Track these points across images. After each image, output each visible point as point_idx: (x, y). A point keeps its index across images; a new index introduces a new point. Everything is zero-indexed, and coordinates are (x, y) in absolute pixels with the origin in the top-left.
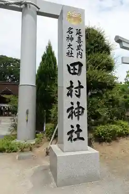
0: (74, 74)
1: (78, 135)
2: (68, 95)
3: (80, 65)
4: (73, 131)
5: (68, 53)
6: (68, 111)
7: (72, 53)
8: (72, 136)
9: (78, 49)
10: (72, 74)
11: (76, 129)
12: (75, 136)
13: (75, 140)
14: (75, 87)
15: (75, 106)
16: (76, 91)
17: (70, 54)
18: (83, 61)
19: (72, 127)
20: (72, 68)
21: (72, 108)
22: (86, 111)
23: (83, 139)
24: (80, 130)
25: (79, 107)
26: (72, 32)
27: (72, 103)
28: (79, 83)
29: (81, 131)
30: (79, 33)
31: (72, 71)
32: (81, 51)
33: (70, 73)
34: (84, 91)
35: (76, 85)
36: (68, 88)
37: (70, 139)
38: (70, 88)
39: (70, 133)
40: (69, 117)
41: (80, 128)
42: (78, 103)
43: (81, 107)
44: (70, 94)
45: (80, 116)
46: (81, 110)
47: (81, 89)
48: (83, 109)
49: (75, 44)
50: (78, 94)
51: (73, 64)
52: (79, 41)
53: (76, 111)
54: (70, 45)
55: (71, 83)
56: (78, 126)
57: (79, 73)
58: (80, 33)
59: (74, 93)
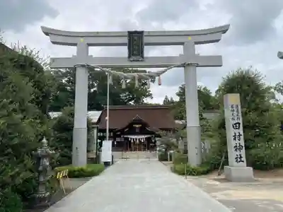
0: (236, 128)
1: (241, 160)
3: (239, 124)
5: (232, 119)
6: (234, 147)
7: (234, 118)
12: (239, 160)
18: (241, 122)
19: (237, 155)
20: (235, 126)
22: (244, 148)
23: (243, 162)
24: (241, 157)
26: (233, 107)
27: (236, 144)
28: (239, 133)
32: (239, 116)
33: (234, 128)
34: (242, 137)
35: (237, 134)
36: (233, 136)
37: (237, 161)
38: (235, 136)
39: (237, 158)
43: (241, 146)
44: (235, 139)
45: (241, 150)
49: (235, 113)
50: (239, 139)
51: (235, 124)
52: (238, 111)
54: (233, 114)
55: (235, 133)
57: (239, 128)
58: (237, 107)
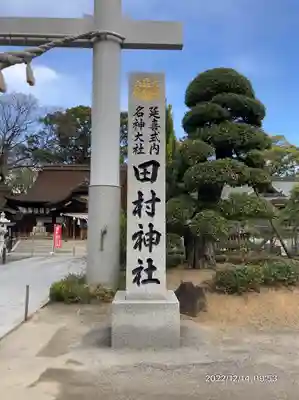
0: (146, 179)
1: (150, 275)
2: (135, 212)
3: (156, 164)
4: (141, 268)
5: (135, 149)
6: (134, 237)
7: (142, 148)
8: (140, 276)
9: (152, 140)
10: (142, 180)
11: (146, 265)
12: (144, 276)
13: (144, 282)
14: (146, 200)
15: (146, 230)
16: (148, 207)
17: (138, 150)
18: (161, 159)
19: (140, 262)
20: (141, 171)
21: (141, 232)
22: (163, 239)
23: (157, 281)
24: (152, 268)
25: (152, 232)
26: (142, 114)
27: (141, 226)
28: (153, 193)
29: (154, 268)
30: (154, 113)
31: (142, 177)
32: (157, 143)
33: (138, 179)
34: (161, 208)
35: (147, 196)
36: (134, 203)
37: (137, 280)
38: (138, 203)
39: (137, 271)
40: (135, 247)
41: (154, 264)
42: (151, 225)
43: (155, 232)
44: (137, 212)
45: (154, 246)
46: (155, 236)
47: (157, 204)
48: (159, 235)
49: (147, 132)
50: (150, 211)
51: (143, 166)
52: (155, 126)
53: (147, 237)
54: (139, 135)
55: (140, 194)
56: (150, 261)
57: (153, 179)
58: (156, 113)
59: (143, 212)
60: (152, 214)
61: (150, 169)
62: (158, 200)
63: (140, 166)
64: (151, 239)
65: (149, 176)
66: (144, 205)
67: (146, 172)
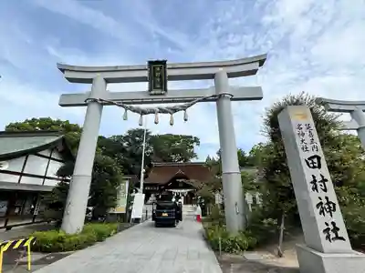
0: (314, 167)
1: (337, 235)
2: (313, 189)
3: (319, 158)
4: (329, 229)
5: (303, 149)
6: (318, 206)
7: (307, 148)
8: (329, 235)
9: (312, 143)
10: (312, 168)
11: (331, 227)
12: (333, 235)
13: (334, 239)
14: (318, 180)
16: (321, 185)
17: (305, 149)
18: (320, 154)
19: (327, 224)
20: (310, 162)
21: (321, 203)
24: (336, 229)
25: (328, 203)
26: (302, 128)
27: (320, 198)
29: (338, 229)
30: (308, 127)
31: (312, 165)
32: (315, 144)
33: (310, 167)
34: (329, 184)
36: (311, 183)
38: (314, 181)
39: (327, 231)
40: (320, 214)
41: (336, 226)
42: (327, 198)
44: (315, 188)
46: (331, 205)
47: (326, 183)
48: (334, 205)
50: (323, 188)
51: (311, 159)
52: (311, 135)
54: (303, 140)
55: (313, 177)
56: (333, 224)
57: (319, 167)
58: (310, 127)
59: (319, 187)
60: (325, 190)
61: (315, 160)
62: (326, 180)
63: (309, 159)
64: (329, 208)
65: (316, 165)
66: (318, 184)
67: (313, 163)
